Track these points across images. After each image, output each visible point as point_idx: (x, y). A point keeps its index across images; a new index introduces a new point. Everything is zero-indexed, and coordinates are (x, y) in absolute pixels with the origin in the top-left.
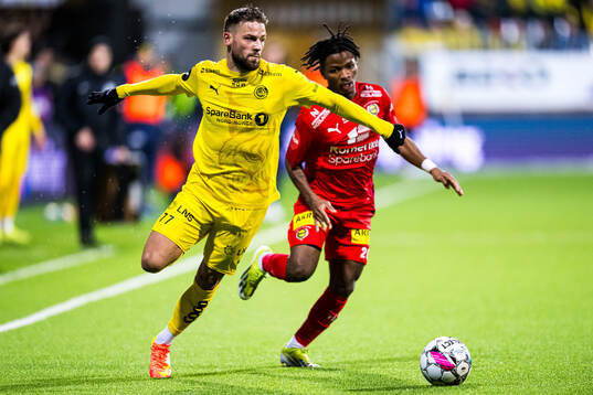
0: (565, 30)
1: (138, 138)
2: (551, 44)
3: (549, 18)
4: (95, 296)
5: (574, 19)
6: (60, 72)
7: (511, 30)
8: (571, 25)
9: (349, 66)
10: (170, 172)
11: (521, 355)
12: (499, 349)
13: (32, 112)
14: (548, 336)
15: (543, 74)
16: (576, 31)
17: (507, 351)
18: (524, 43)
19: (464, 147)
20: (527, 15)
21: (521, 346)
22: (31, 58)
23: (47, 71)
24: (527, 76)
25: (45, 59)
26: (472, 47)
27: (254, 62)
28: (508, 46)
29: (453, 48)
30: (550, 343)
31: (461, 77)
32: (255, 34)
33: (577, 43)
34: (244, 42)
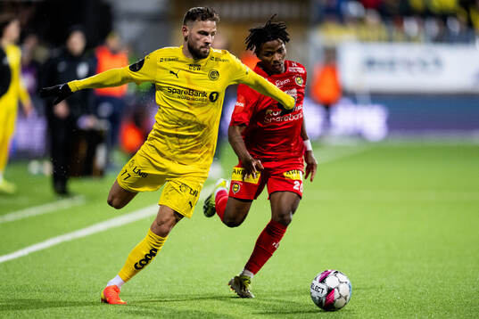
0: (455, 26)
1: (105, 109)
2: (444, 38)
3: (443, 17)
4: (68, 237)
5: (463, 18)
6: (43, 54)
7: (411, 26)
8: (460, 22)
9: (280, 51)
10: (130, 136)
11: (416, 291)
12: (398, 286)
13: (20, 85)
14: (437, 276)
15: (438, 63)
16: (465, 28)
17: (404, 288)
18: (422, 37)
19: (372, 121)
20: (426, 14)
21: (415, 285)
22: (20, 42)
23: (33, 52)
24: (424, 64)
25: (31, 42)
26: (380, 40)
27: (205, 52)
28: (409, 39)
29: (364, 41)
30: (440, 282)
31: (370, 63)
32: (208, 30)
33: (466, 38)
34: (198, 36)
